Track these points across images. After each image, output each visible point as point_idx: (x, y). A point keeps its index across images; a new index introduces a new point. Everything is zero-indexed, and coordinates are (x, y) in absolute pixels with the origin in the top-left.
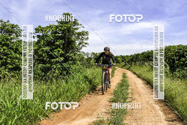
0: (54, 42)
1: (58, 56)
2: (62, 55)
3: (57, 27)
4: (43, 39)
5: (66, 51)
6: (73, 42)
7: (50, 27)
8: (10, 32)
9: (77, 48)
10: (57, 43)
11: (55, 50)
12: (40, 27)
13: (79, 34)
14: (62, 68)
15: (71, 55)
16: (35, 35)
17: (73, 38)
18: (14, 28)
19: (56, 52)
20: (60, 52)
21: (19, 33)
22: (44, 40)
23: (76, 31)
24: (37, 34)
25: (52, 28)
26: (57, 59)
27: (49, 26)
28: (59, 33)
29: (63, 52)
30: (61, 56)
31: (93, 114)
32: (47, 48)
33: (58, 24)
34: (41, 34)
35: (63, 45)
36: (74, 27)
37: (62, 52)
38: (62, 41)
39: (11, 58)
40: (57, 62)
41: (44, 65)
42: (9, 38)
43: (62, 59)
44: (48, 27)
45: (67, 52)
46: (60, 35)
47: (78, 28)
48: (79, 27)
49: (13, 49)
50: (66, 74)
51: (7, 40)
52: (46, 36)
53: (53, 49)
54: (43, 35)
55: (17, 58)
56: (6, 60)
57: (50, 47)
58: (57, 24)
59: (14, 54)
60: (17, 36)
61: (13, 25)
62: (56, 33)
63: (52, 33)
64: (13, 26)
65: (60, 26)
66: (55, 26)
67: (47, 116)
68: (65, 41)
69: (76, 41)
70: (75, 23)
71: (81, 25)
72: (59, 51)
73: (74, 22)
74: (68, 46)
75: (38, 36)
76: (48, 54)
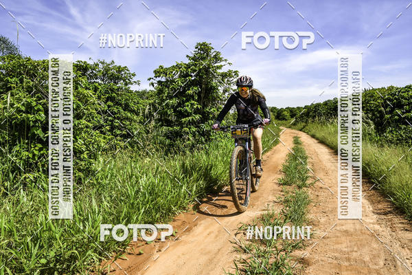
0: (184, 91)
1: (191, 113)
2: (197, 111)
3: (188, 66)
4: (166, 86)
5: (204, 103)
6: (215, 89)
7: (178, 66)
8: (115, 79)
9: (221, 99)
10: (190, 92)
11: (187, 104)
12: (162, 68)
13: (224, 76)
14: (198, 132)
15: (212, 110)
16: (154, 82)
17: (214, 82)
18: (121, 71)
19: (188, 106)
20: (195, 107)
21: (129, 80)
22: (168, 88)
23: (219, 71)
24: (158, 79)
25: (180, 68)
26: (191, 118)
27: (175, 65)
28: (191, 76)
29: (199, 106)
30: (195, 113)
31: (255, 205)
32: (174, 101)
33: (189, 61)
34: (163, 79)
35: (199, 94)
36: (216, 65)
37: (197, 107)
38: (196, 88)
39: (118, 118)
40: (190, 123)
41: (171, 129)
42: (116, 87)
43: (198, 117)
44: (173, 66)
45: (205, 106)
46: (193, 78)
47: (222, 66)
48: (222, 63)
49: (121, 105)
50: (206, 141)
51: (112, 90)
52: (173, 81)
53: (184, 102)
54: (167, 81)
55: (127, 119)
56: (112, 123)
57: (179, 98)
58: (187, 61)
59: (123, 113)
60: (126, 84)
61: (120, 66)
62: (187, 75)
63: (180, 76)
64: (119, 69)
65: (193, 65)
66: (185, 64)
67: (184, 208)
68: (201, 87)
69: (219, 88)
70: (217, 58)
71: (226, 60)
72: (192, 105)
73: (215, 57)
74: (206, 97)
75: (160, 82)
76: (175, 111)
